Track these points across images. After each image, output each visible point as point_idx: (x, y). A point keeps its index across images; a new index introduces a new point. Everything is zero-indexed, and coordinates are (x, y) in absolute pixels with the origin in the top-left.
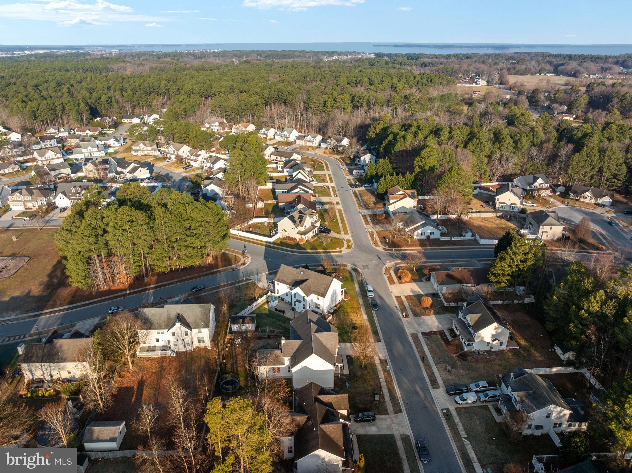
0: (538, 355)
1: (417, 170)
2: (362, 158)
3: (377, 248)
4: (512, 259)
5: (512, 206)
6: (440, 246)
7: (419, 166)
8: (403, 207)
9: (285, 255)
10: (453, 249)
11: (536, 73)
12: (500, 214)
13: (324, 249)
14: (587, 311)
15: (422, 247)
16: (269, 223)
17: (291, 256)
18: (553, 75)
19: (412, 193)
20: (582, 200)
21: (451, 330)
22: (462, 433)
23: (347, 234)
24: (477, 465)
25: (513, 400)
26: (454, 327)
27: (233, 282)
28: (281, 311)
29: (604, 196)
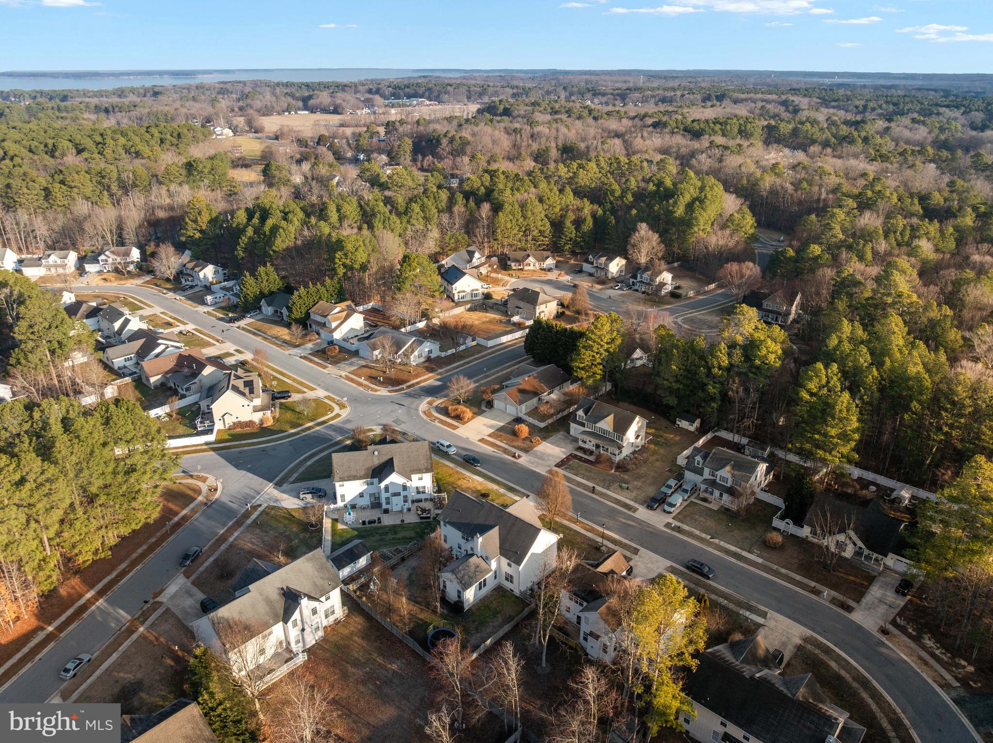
0: (671, 436)
1: (341, 271)
2: (201, 275)
3: (378, 393)
4: (599, 344)
5: (473, 294)
6: (450, 364)
7: (344, 265)
8: (352, 329)
9: (264, 450)
10: (468, 363)
11: (284, 111)
12: (468, 306)
13: (312, 421)
14: (720, 368)
15: (432, 372)
16: (169, 415)
17: (274, 448)
18: (307, 112)
19: (347, 306)
20: (527, 268)
21: (580, 449)
22: (704, 535)
23: (312, 389)
24: (745, 554)
25: (718, 481)
26: (581, 444)
27: (237, 521)
28: (374, 522)
29: (547, 258)
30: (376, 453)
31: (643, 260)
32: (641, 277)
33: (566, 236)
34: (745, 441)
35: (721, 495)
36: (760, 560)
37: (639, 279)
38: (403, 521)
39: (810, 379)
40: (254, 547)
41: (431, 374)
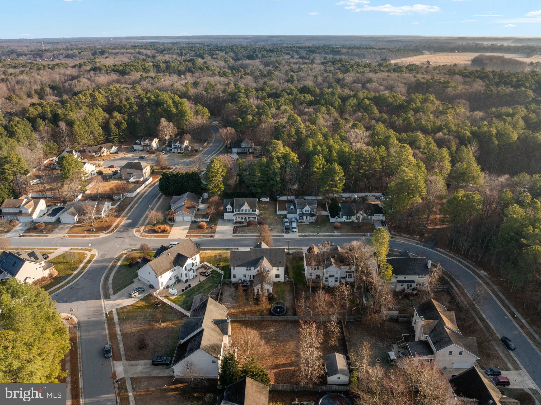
0: (263, 206)
3: (100, 237)
5: (92, 174)
6: (123, 210)
8: (41, 210)
13: (80, 263)
15: (118, 217)
17: (77, 284)
21: (236, 223)
22: (315, 234)
23: (56, 249)
24: (333, 234)
25: (304, 213)
26: (235, 221)
27: (109, 324)
28: (188, 287)
29: (112, 146)
30: (169, 254)
31: (167, 137)
32: (174, 145)
33: (113, 133)
34: (293, 198)
35: (307, 218)
36: (340, 234)
37: (173, 147)
38: (200, 281)
39: (316, 163)
40: (139, 328)
41: (119, 219)
